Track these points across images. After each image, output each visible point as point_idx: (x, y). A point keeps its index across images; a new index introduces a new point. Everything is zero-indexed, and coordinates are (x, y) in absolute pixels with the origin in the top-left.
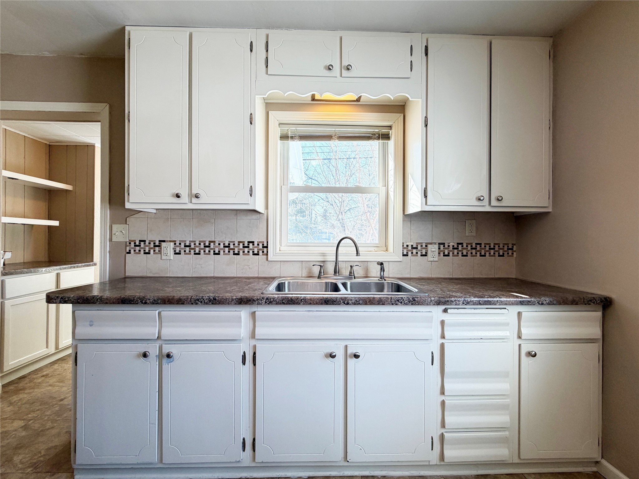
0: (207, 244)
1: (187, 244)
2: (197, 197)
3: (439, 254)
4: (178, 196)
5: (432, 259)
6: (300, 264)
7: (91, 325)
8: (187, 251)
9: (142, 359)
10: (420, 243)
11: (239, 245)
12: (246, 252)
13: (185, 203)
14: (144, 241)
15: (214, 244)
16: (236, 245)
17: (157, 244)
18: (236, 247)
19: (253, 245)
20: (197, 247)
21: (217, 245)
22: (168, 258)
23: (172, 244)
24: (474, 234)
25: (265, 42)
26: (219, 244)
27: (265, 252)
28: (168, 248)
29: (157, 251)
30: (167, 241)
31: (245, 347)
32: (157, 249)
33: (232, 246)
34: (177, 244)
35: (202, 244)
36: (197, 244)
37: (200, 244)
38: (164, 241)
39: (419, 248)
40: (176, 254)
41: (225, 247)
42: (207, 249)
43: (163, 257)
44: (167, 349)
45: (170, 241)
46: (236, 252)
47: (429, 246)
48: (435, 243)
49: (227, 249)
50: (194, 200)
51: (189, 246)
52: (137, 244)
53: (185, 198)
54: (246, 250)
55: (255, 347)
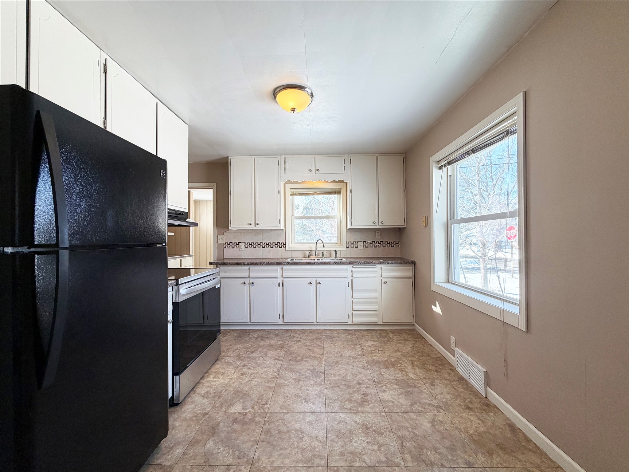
1: (250, 244)
2: (258, 224)
3: (364, 246)
4: (250, 224)
5: (360, 249)
6: (300, 252)
7: (225, 273)
8: (250, 247)
9: (243, 285)
10: (354, 242)
12: (276, 247)
13: (253, 227)
14: (232, 243)
17: (237, 244)
18: (272, 244)
19: (279, 243)
20: (255, 245)
21: (263, 244)
22: (242, 250)
23: (244, 243)
24: (379, 237)
25: (284, 160)
27: (285, 247)
28: (242, 246)
29: (237, 247)
30: (242, 243)
31: (280, 280)
33: (270, 244)
34: (246, 244)
37: (256, 243)
38: (240, 243)
39: (354, 244)
40: (245, 248)
41: (267, 244)
42: (259, 246)
43: (240, 250)
44: (252, 281)
46: (272, 247)
47: (358, 243)
48: (361, 242)
49: (268, 246)
50: (257, 226)
52: (229, 244)
53: (253, 225)
55: (283, 280)
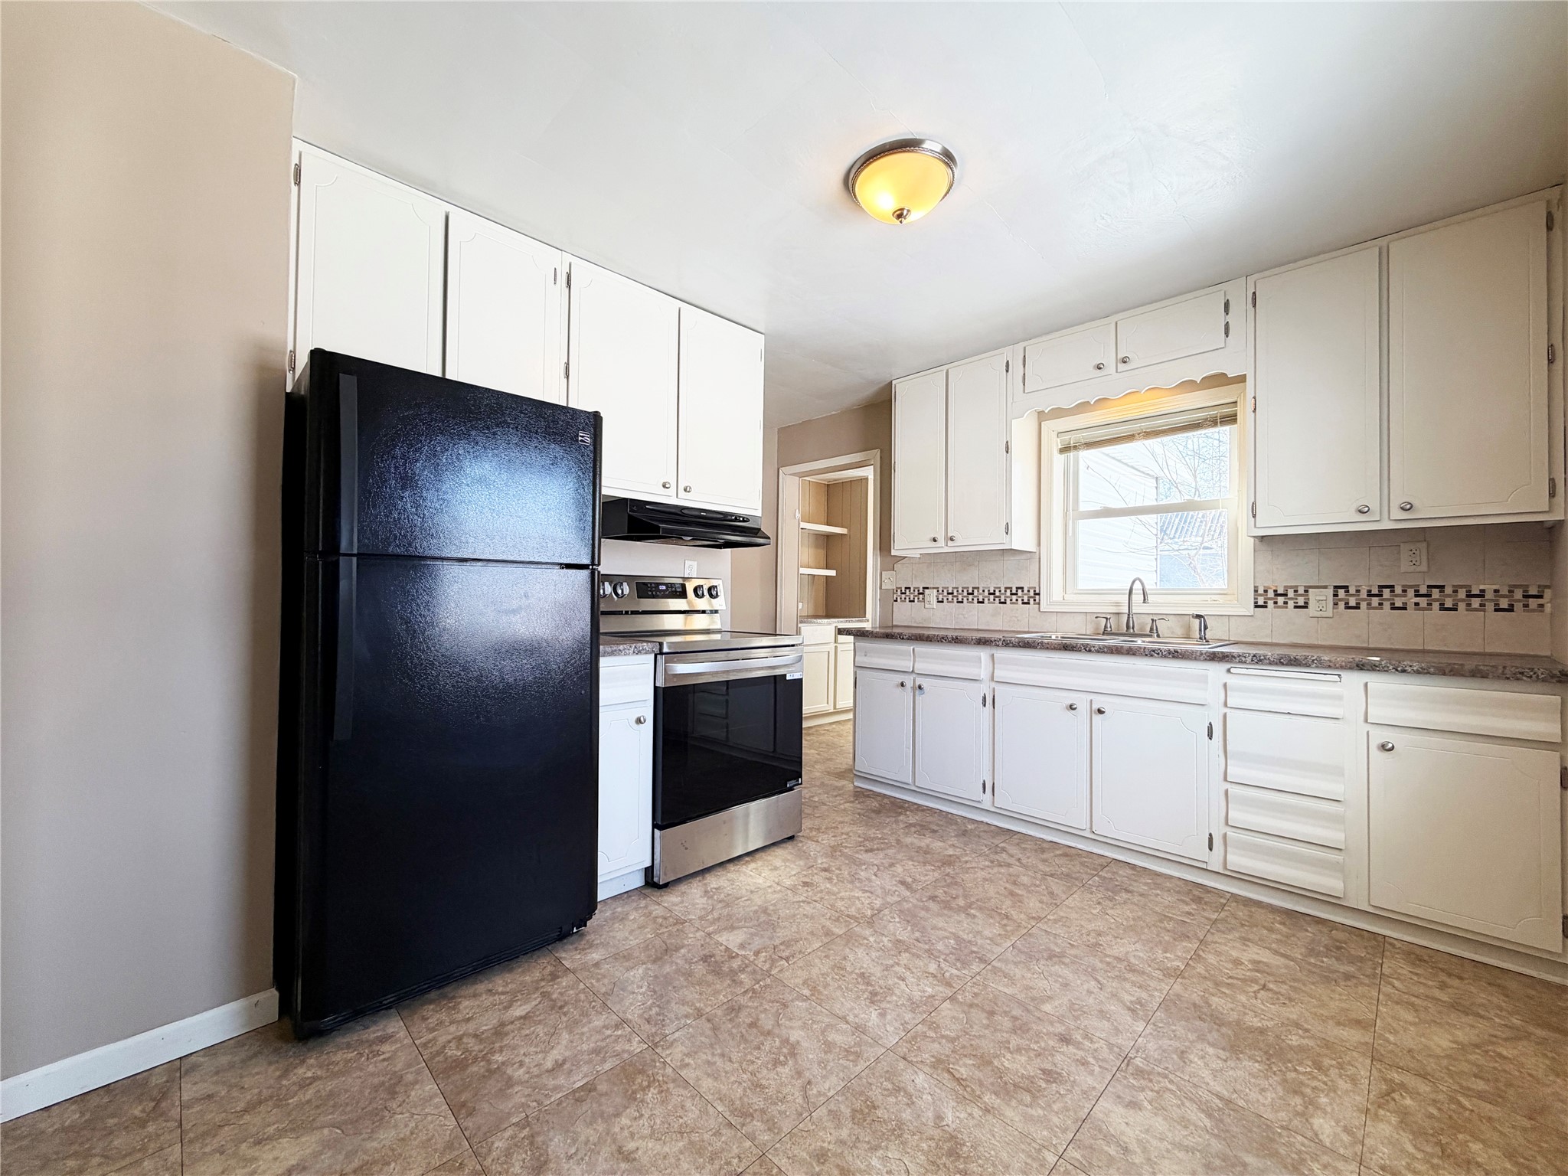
0: (970, 591)
1: (950, 591)
2: (952, 540)
3: (1336, 604)
4: (935, 540)
5: (1319, 614)
6: (1083, 616)
7: (866, 656)
8: (950, 599)
9: (901, 688)
11: (1006, 591)
12: (1014, 600)
13: (942, 547)
14: (909, 588)
15: (978, 591)
16: (1003, 591)
17: (921, 591)
18: (1003, 594)
19: (1023, 591)
20: (960, 594)
21: (981, 591)
22: (931, 606)
23: (935, 590)
24: (1424, 568)
26: (984, 591)
27: (1037, 601)
28: (931, 595)
29: (921, 599)
30: (931, 588)
32: (921, 596)
33: (997, 594)
34: (940, 591)
35: (965, 591)
36: (960, 591)
37: (963, 591)
38: (927, 588)
40: (939, 602)
41: (990, 594)
42: (971, 597)
43: (927, 606)
44: (919, 681)
45: (934, 588)
46: (1003, 600)
49: (992, 597)
50: (950, 543)
51: (952, 593)
52: (903, 591)
53: (941, 542)
54: (1014, 597)
